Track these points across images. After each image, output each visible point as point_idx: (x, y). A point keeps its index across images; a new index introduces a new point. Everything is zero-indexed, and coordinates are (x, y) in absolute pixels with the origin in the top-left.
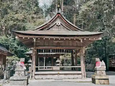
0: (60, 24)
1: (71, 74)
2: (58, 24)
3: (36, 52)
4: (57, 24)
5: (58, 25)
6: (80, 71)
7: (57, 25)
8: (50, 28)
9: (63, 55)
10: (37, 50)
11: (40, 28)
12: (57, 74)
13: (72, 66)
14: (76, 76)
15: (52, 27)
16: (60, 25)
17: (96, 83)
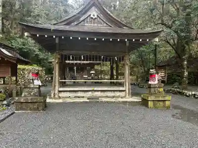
0: (96, 16)
1: (111, 91)
2: (94, 16)
3: (59, 58)
4: (92, 16)
5: (94, 18)
6: (124, 87)
7: (92, 18)
8: (80, 22)
9: (98, 64)
10: (62, 56)
11: (65, 21)
12: (91, 91)
13: (111, 79)
14: (118, 94)
15: (84, 20)
16: (96, 18)
17: (149, 107)
